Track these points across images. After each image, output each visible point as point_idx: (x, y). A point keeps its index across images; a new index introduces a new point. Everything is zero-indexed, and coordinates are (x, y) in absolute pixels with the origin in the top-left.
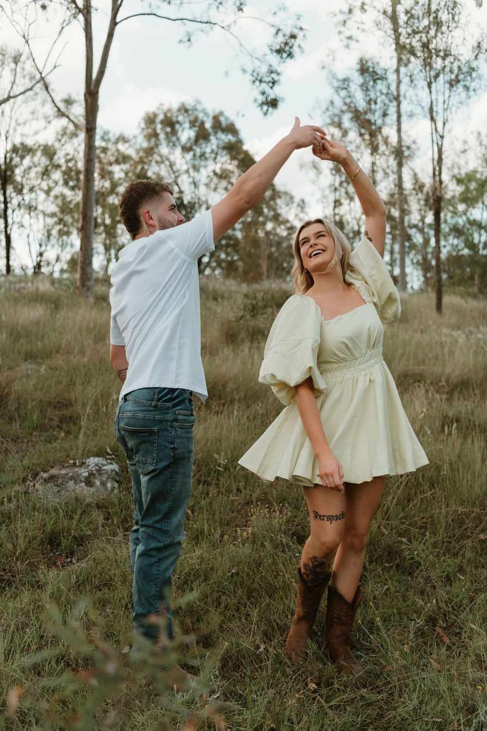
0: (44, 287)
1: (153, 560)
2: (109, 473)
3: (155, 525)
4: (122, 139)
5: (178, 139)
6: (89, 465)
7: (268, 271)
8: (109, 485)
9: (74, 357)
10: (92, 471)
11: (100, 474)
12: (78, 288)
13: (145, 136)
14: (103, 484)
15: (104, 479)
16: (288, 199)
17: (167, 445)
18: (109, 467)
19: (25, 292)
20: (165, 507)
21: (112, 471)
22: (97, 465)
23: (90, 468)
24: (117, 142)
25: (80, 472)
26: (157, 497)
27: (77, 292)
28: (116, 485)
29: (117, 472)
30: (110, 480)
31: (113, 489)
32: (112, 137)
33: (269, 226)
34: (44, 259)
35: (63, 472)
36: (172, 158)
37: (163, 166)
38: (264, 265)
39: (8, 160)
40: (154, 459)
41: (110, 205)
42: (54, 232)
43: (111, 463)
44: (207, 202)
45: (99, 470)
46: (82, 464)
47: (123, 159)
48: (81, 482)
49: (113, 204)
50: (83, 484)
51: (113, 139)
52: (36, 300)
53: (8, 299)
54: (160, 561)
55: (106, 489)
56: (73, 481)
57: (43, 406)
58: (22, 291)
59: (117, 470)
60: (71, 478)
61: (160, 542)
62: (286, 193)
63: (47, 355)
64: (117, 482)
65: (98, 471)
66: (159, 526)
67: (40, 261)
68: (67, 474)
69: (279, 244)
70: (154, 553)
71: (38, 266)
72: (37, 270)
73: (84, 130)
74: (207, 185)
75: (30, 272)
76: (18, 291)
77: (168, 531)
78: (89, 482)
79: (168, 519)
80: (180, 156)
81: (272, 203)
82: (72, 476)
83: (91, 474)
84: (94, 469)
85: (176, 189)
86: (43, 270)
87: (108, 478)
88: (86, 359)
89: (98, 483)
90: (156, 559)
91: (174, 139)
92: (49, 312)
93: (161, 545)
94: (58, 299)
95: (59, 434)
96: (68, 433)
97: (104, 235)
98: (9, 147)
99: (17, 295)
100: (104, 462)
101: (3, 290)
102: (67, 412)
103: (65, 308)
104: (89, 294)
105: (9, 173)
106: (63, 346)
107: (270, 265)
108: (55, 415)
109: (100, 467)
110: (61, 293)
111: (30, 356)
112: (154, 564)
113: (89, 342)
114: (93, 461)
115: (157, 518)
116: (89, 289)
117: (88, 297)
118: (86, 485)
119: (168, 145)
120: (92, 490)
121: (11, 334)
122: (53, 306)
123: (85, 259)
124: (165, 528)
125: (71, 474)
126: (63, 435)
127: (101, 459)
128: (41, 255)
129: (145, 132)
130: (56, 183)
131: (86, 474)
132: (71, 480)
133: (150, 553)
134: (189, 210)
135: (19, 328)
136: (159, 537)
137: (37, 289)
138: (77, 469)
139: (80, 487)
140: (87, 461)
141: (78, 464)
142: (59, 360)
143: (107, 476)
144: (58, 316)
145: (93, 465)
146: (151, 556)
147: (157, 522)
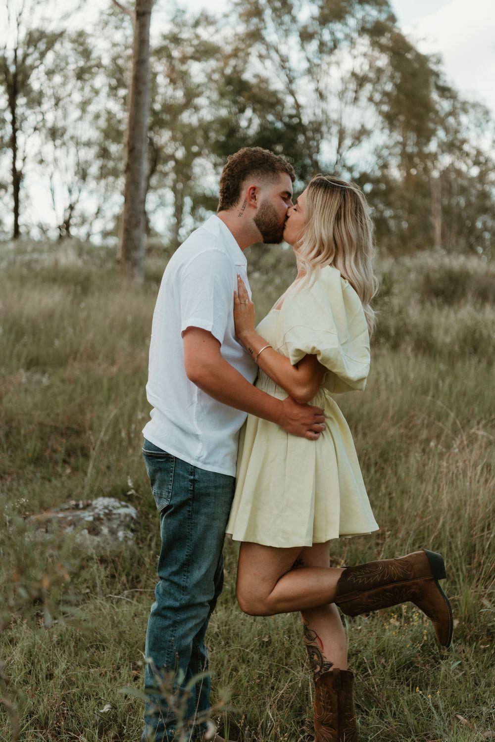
0: (68, 258)
1: (167, 623)
2: (122, 518)
3: (171, 578)
4: (204, 20)
5: (294, 20)
6: (96, 508)
7: (443, 235)
8: (121, 534)
9: (99, 365)
10: (99, 514)
11: (109, 520)
12: (118, 262)
13: (241, 15)
14: (113, 532)
15: (115, 526)
16: (480, 115)
17: (186, 475)
18: (123, 511)
19: (38, 267)
20: (182, 555)
21: (126, 515)
22: (106, 507)
23: (97, 511)
24: (197, 24)
25: (82, 515)
26: (174, 542)
27: (118, 267)
28: (130, 535)
29: (132, 518)
30: (122, 528)
31: (126, 539)
32: (189, 18)
33: (446, 160)
34: (76, 213)
35: (61, 515)
36: (283, 49)
37: (268, 63)
38: (437, 223)
39: (20, 57)
40: (169, 492)
41: (184, 126)
42: (94, 170)
43: (126, 507)
44: (338, 123)
45: (109, 515)
46: (87, 507)
47: (205, 52)
48: (83, 529)
49: (190, 125)
50: (86, 532)
51: (191, 21)
52: (54, 280)
53: (10, 278)
54: (176, 624)
55: (117, 539)
56: (72, 527)
57: (44, 432)
58: (34, 265)
59: (134, 515)
60: (71, 523)
61: (177, 600)
62: (475, 105)
63: (61, 362)
64: (133, 531)
65: (106, 514)
66: (176, 579)
67: (70, 217)
68: (64, 518)
69: (463, 190)
70: (169, 614)
71: (67, 224)
72: (64, 232)
73: (134, 15)
74: (342, 95)
75: (54, 234)
76: (28, 265)
77: (186, 587)
78: (94, 529)
79: (189, 572)
80: (298, 47)
81: (451, 120)
82: (71, 521)
83: (97, 519)
84: (101, 513)
85: (289, 100)
86: (73, 231)
87: (119, 525)
88: (114, 369)
89: (105, 530)
90: (171, 622)
91: (286, 18)
92: (70, 298)
93: (177, 604)
94: (87, 278)
95: (64, 471)
96: (75, 469)
97: (172, 176)
98: (23, 35)
99: (25, 271)
100: (117, 504)
101: (4, 264)
102: (76, 442)
103: (96, 294)
104: (136, 271)
105: (20, 78)
106: (82, 349)
107: (446, 225)
108: (60, 445)
109: (110, 511)
110: (94, 269)
111: (33, 364)
112: (168, 627)
113: (123, 343)
114: (101, 503)
115: (174, 568)
116: (135, 263)
117: (132, 276)
118: (90, 532)
119: (277, 31)
120: (97, 539)
121: (10, 331)
122: (79, 289)
123: (131, 216)
124: (183, 584)
125: (70, 518)
126: (68, 471)
127: (112, 500)
128: (71, 208)
129: (240, 9)
130: (97, 92)
131: (91, 519)
132: (70, 525)
133: (163, 612)
134: (310, 134)
135: (23, 322)
136: (177, 595)
137: (57, 263)
138: (78, 513)
139: (82, 535)
140: (94, 502)
141: (81, 506)
142: (75, 369)
143: (118, 522)
144: (83, 305)
145: (101, 508)
146: (165, 617)
147: (175, 573)
